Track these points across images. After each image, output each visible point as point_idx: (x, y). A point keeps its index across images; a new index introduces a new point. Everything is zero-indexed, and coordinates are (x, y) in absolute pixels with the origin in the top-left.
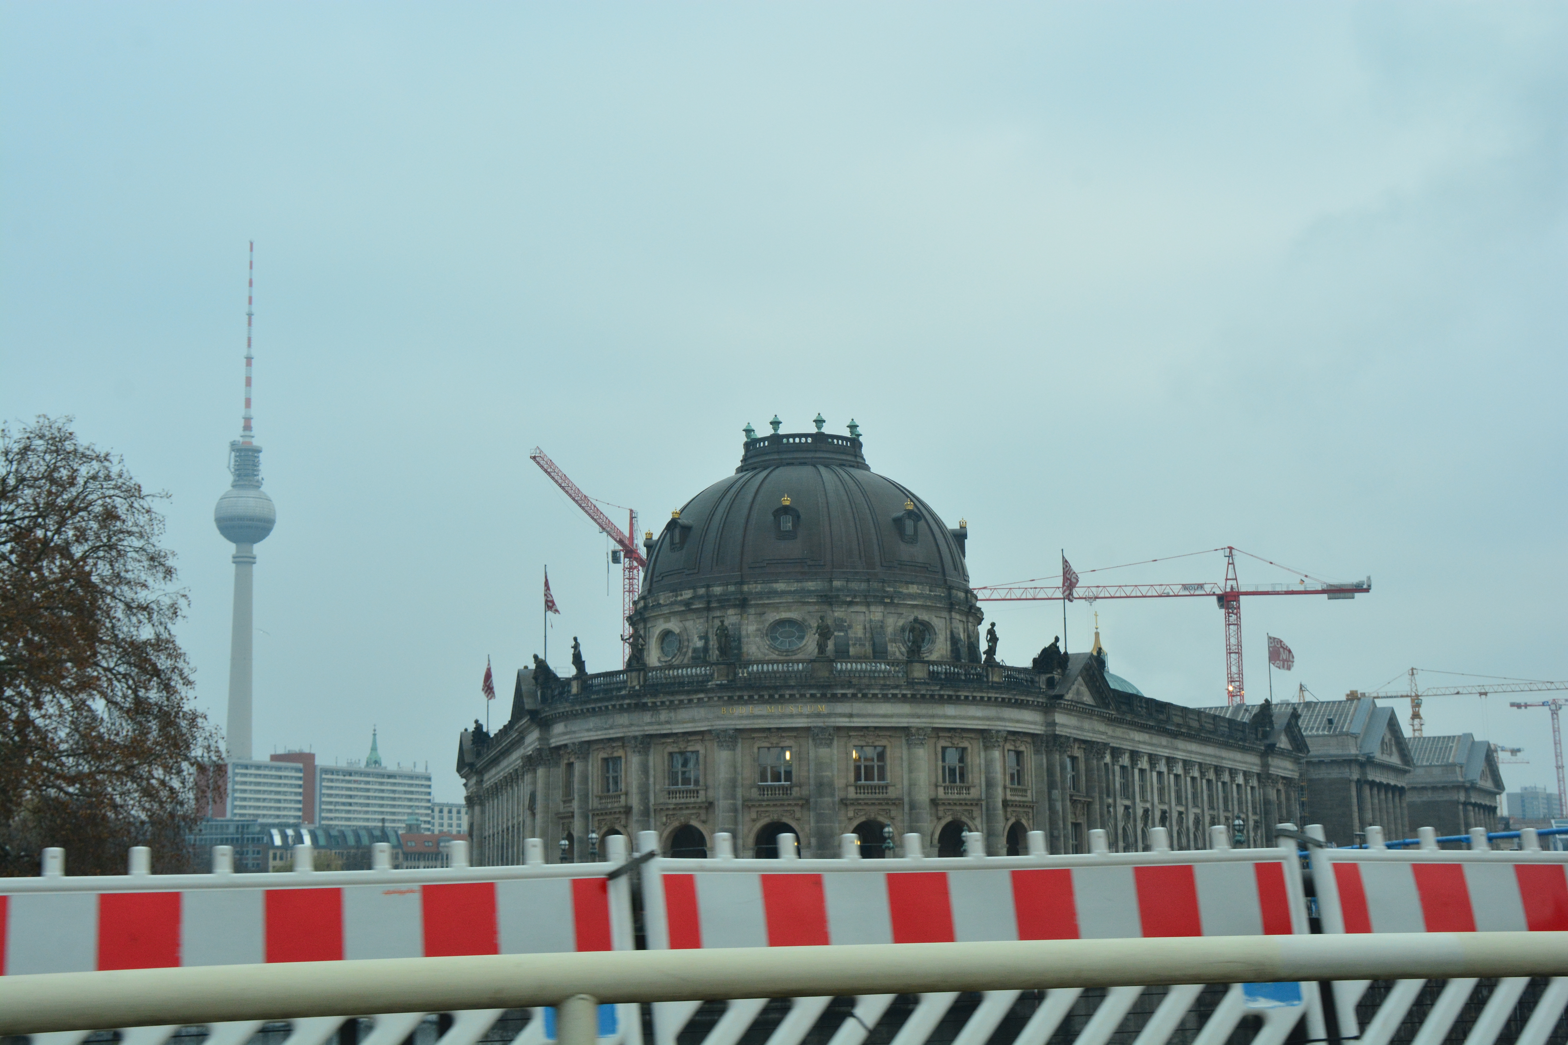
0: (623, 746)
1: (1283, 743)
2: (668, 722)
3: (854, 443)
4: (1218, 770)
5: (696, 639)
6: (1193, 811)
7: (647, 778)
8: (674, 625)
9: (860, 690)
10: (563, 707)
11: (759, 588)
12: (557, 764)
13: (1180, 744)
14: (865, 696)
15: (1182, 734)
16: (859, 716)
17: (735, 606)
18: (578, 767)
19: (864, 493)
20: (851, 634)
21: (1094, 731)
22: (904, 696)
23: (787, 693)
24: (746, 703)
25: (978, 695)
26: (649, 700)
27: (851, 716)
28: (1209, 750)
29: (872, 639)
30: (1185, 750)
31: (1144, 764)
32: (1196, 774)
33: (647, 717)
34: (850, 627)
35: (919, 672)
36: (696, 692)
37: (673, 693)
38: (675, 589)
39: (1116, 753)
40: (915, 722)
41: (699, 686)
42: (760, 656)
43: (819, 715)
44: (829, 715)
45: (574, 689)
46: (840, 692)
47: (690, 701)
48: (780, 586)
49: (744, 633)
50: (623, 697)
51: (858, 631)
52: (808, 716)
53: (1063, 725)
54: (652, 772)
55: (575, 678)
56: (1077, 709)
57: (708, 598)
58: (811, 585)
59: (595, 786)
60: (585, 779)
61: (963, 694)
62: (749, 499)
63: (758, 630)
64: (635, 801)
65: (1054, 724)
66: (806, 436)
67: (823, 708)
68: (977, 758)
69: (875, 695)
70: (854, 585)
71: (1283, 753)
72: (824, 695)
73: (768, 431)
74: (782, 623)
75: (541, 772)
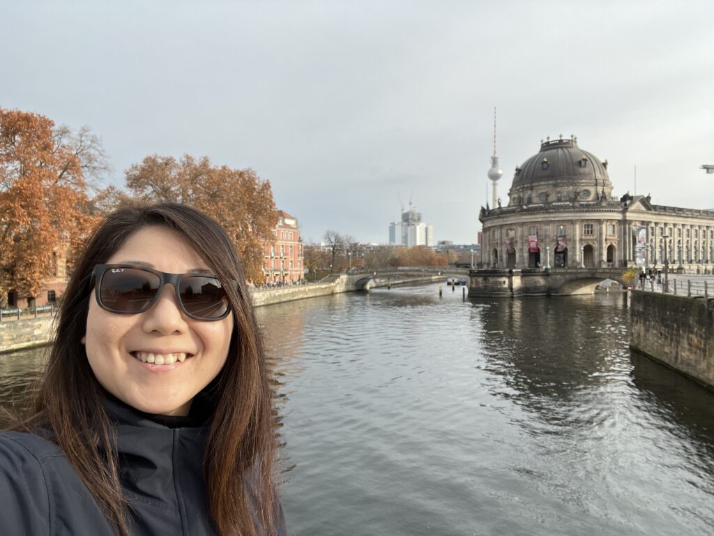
0: (497, 228)
2: (506, 221)
3: (573, 141)
7: (502, 235)
10: (485, 219)
11: (537, 184)
14: (559, 211)
17: (531, 189)
18: (488, 233)
19: (571, 155)
21: (646, 218)
22: (572, 211)
24: (525, 215)
25: (597, 210)
26: (502, 216)
27: (555, 217)
31: (671, 226)
33: (501, 220)
36: (513, 213)
37: (506, 214)
38: (518, 186)
39: (657, 223)
40: (574, 218)
43: (545, 217)
44: (548, 217)
48: (542, 183)
50: (497, 215)
51: (564, 193)
52: (542, 218)
53: (630, 217)
56: (637, 211)
57: (523, 188)
58: (551, 182)
59: (491, 238)
63: (536, 195)
64: (499, 241)
65: (626, 216)
66: (557, 141)
67: (547, 215)
68: (597, 227)
69: (562, 211)
70: (564, 181)
74: (542, 193)
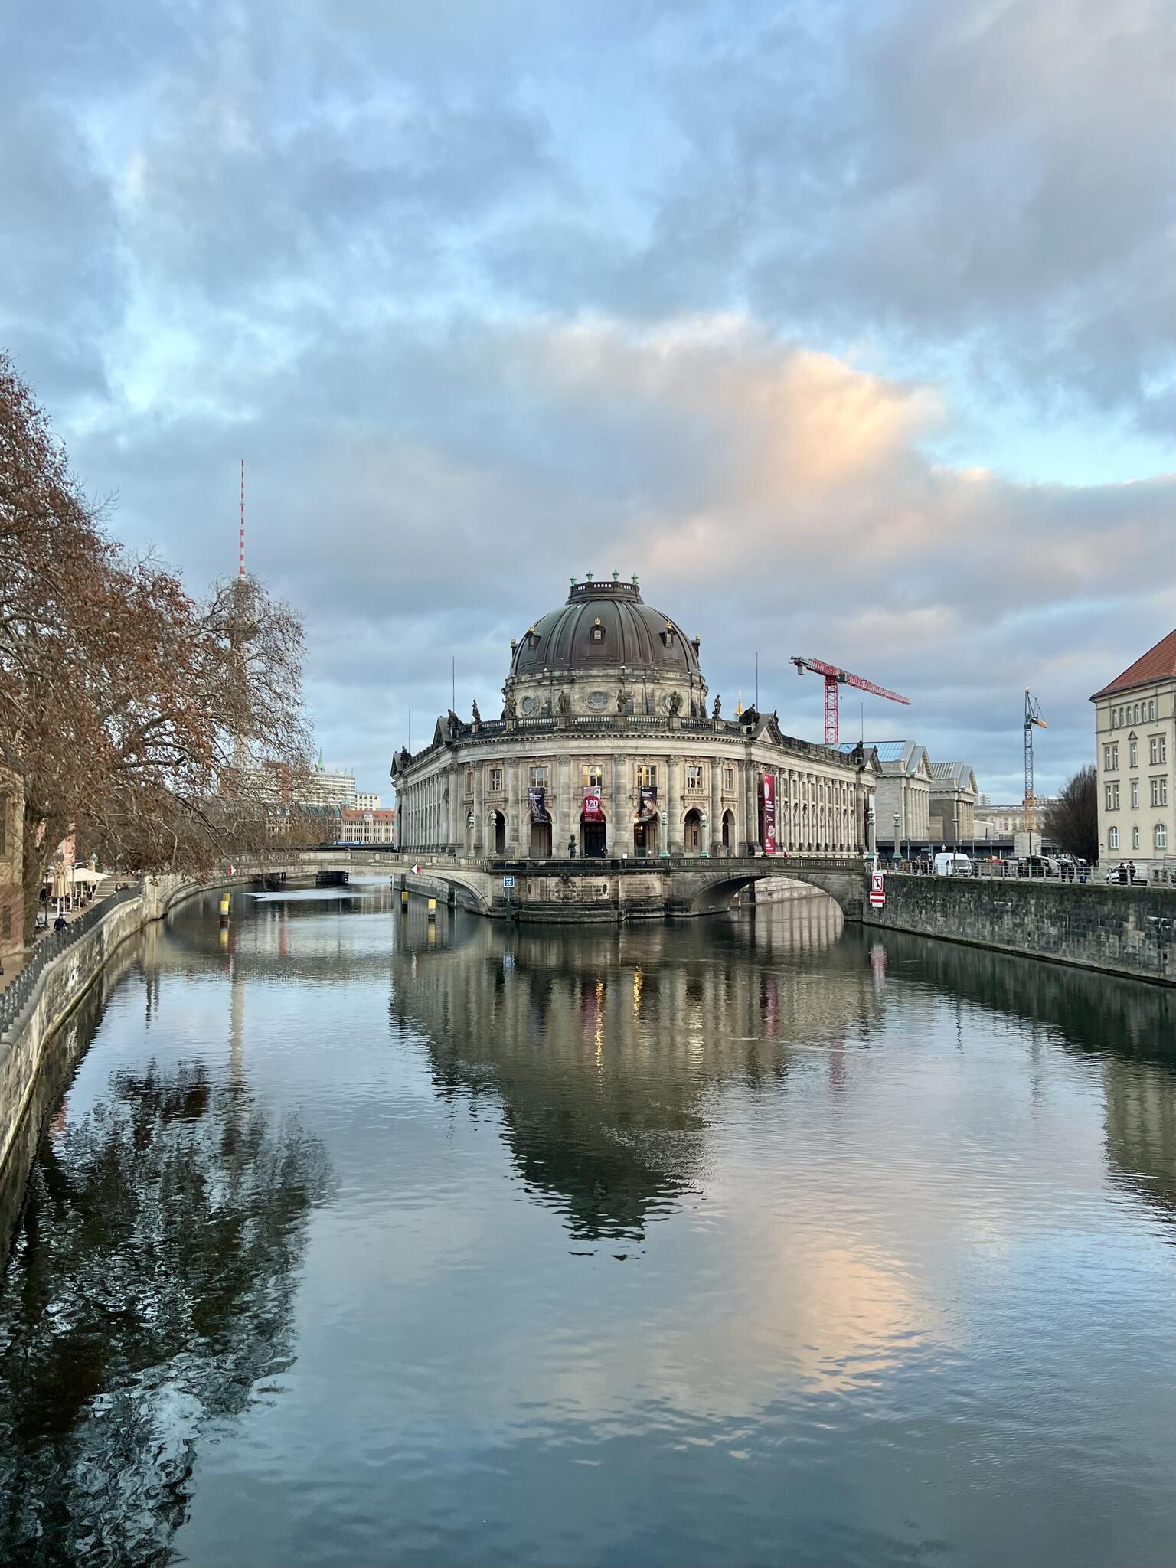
0: (503, 763)
1: (869, 766)
2: (530, 750)
3: (635, 588)
4: (833, 781)
5: (544, 701)
6: (820, 804)
7: (518, 782)
8: (531, 694)
9: (642, 733)
10: (466, 741)
11: (581, 673)
12: (462, 773)
13: (815, 766)
14: (645, 736)
15: (816, 761)
16: (641, 748)
17: (567, 683)
18: (476, 774)
19: (642, 618)
20: (634, 701)
21: (771, 758)
22: (668, 737)
23: (600, 734)
24: (576, 739)
25: (710, 737)
26: (519, 738)
27: (637, 748)
28: (830, 770)
29: (647, 703)
30: (818, 769)
31: (796, 777)
32: (822, 784)
33: (518, 747)
34: (634, 696)
35: (676, 723)
36: (548, 733)
37: (533, 734)
38: (532, 673)
39: (781, 771)
40: (673, 753)
41: (548, 729)
42: (582, 713)
43: (618, 747)
44: (624, 747)
45: (474, 729)
46: (631, 734)
47: (544, 738)
48: (594, 672)
49: (572, 699)
50: (504, 735)
51: (638, 700)
52: (612, 748)
53: (756, 755)
54: (520, 779)
55: (474, 724)
56: (764, 745)
57: (552, 678)
58: (612, 672)
59: (486, 786)
60: (480, 782)
61: (701, 736)
62: (575, 621)
63: (581, 697)
64: (511, 796)
65: (751, 754)
66: (608, 583)
67: (621, 743)
68: (707, 773)
69: (651, 736)
70: (636, 672)
71: (868, 772)
72: (622, 736)
73: (586, 580)
74: (595, 693)
75: (452, 777)
